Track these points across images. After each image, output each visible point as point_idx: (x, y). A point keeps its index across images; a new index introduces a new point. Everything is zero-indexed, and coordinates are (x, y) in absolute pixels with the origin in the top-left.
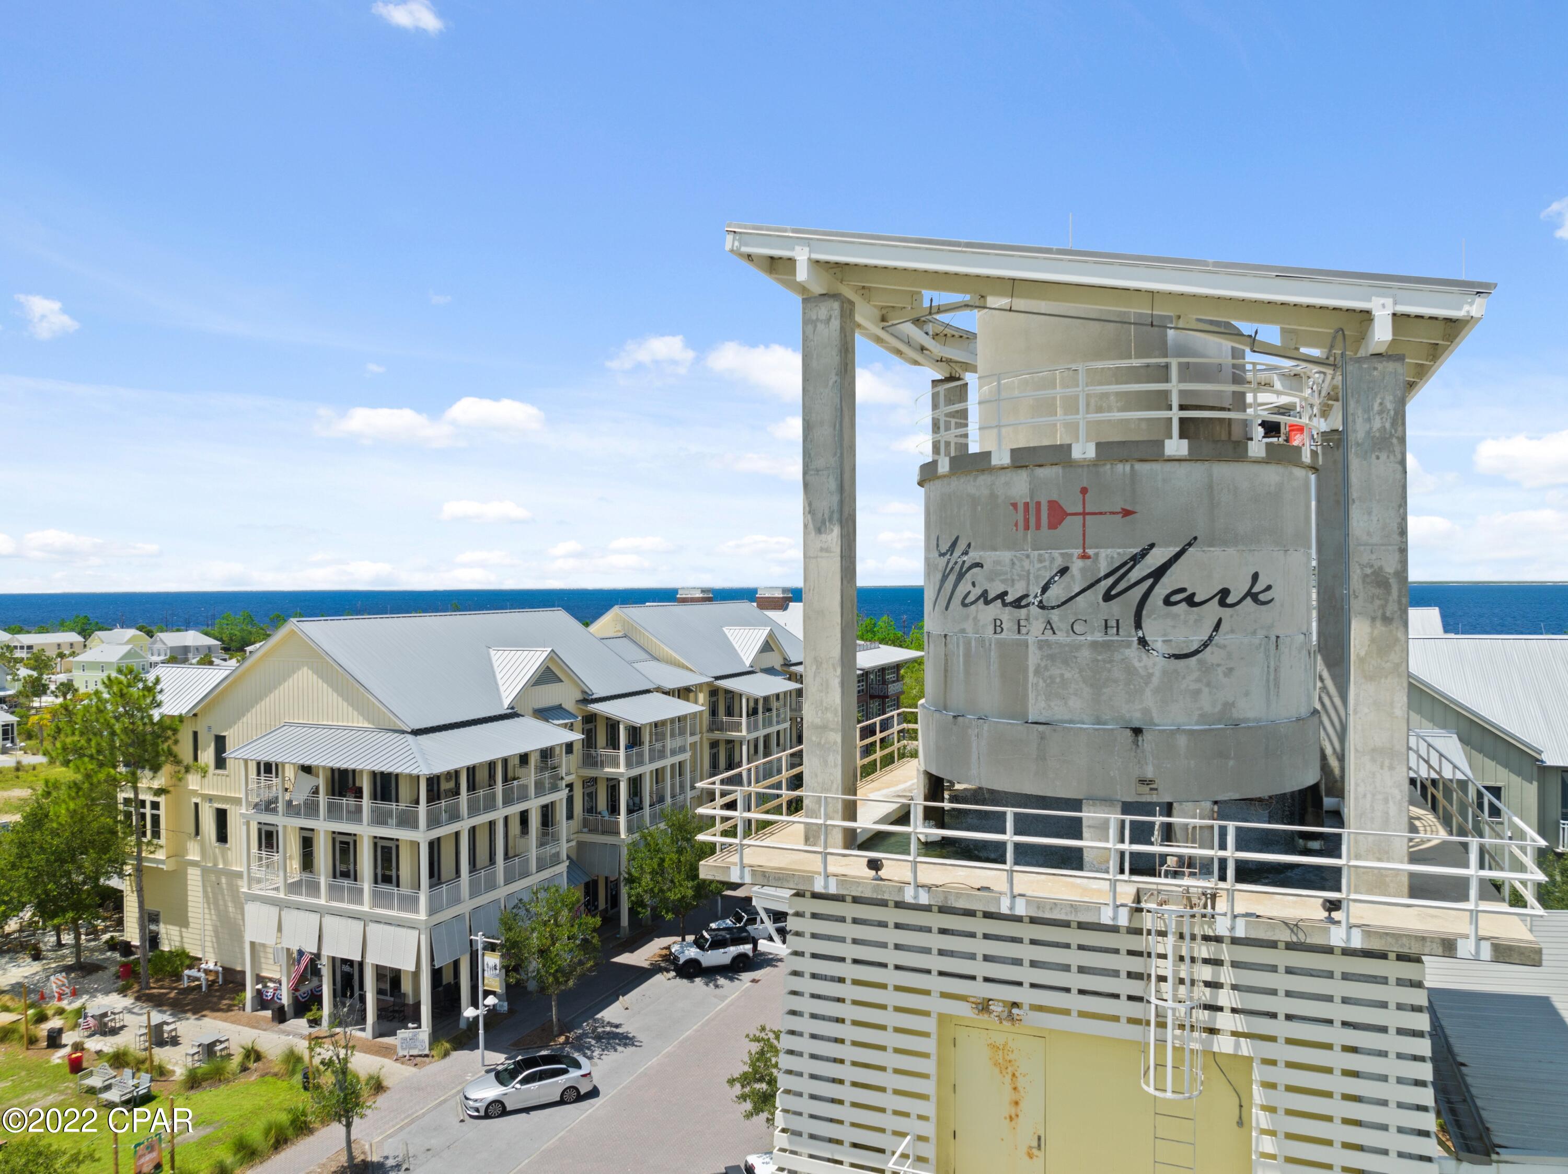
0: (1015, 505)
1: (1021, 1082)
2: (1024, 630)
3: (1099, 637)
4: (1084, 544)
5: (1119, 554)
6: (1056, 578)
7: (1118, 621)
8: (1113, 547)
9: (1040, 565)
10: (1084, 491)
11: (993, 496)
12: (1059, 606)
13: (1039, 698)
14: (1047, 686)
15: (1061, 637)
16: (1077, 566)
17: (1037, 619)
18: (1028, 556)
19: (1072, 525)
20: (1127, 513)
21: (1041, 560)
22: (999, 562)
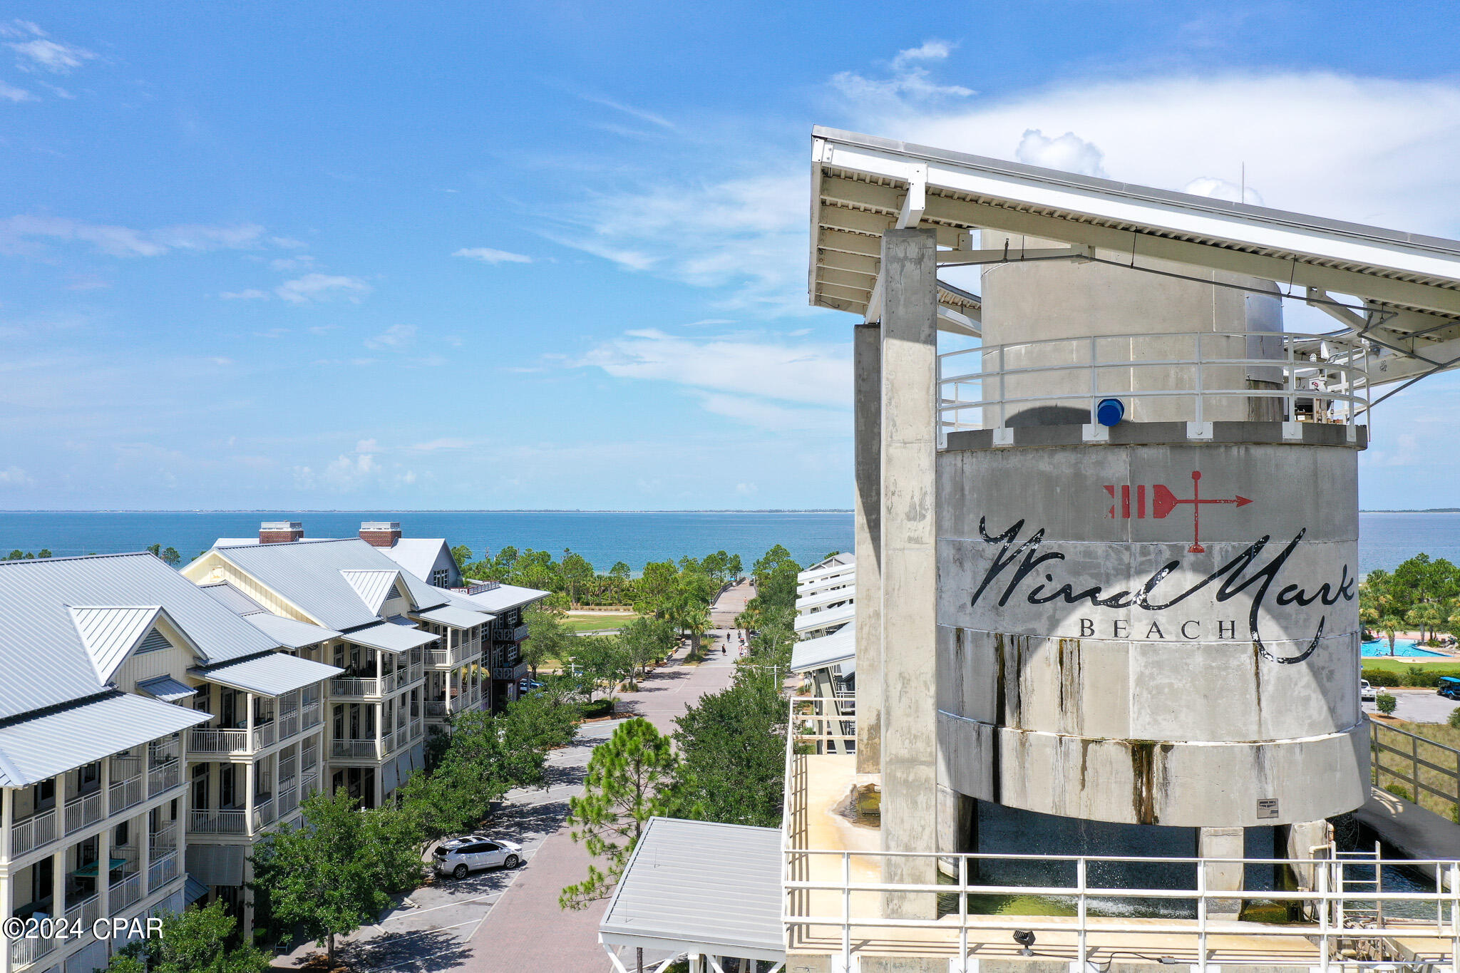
0: (1110, 489)
2: (1122, 633)
3: (1213, 640)
4: (1197, 535)
5: (1234, 547)
6: (1164, 574)
7: (1233, 622)
8: (1227, 540)
9: (1144, 559)
10: (1196, 476)
11: (1078, 476)
12: (1166, 606)
13: (1143, 711)
14: (1152, 698)
15: (1170, 641)
16: (1188, 560)
17: (1140, 621)
18: (1128, 548)
19: (1183, 514)
20: (1242, 502)
21: (1144, 552)
22: (1088, 553)
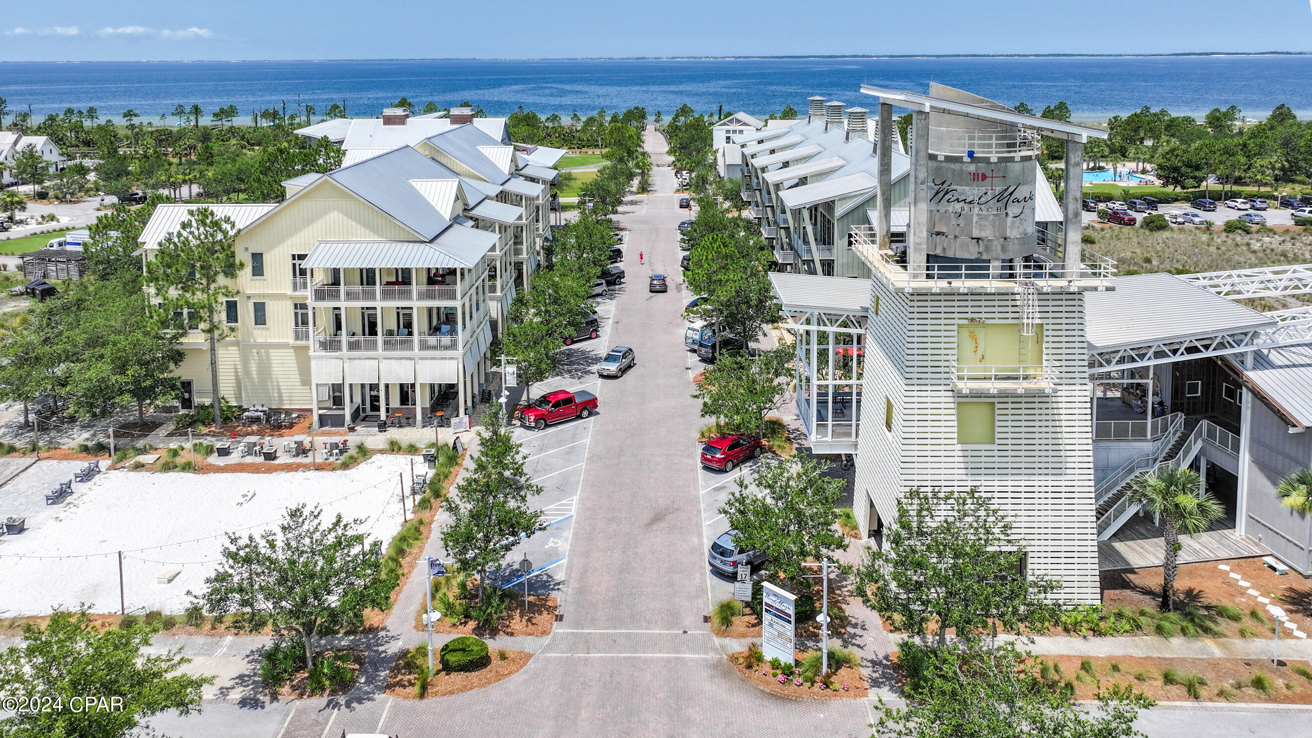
0: (970, 174)
1: (978, 341)
2: (972, 211)
3: (995, 213)
4: (992, 185)
5: (1001, 188)
6: (983, 195)
7: (1000, 208)
10: (992, 171)
11: (962, 170)
12: (983, 204)
13: (977, 231)
14: (979, 228)
15: (984, 213)
16: (990, 192)
17: (977, 207)
18: (975, 189)
19: (989, 180)
20: (1004, 177)
21: (978, 190)
22: (963, 190)
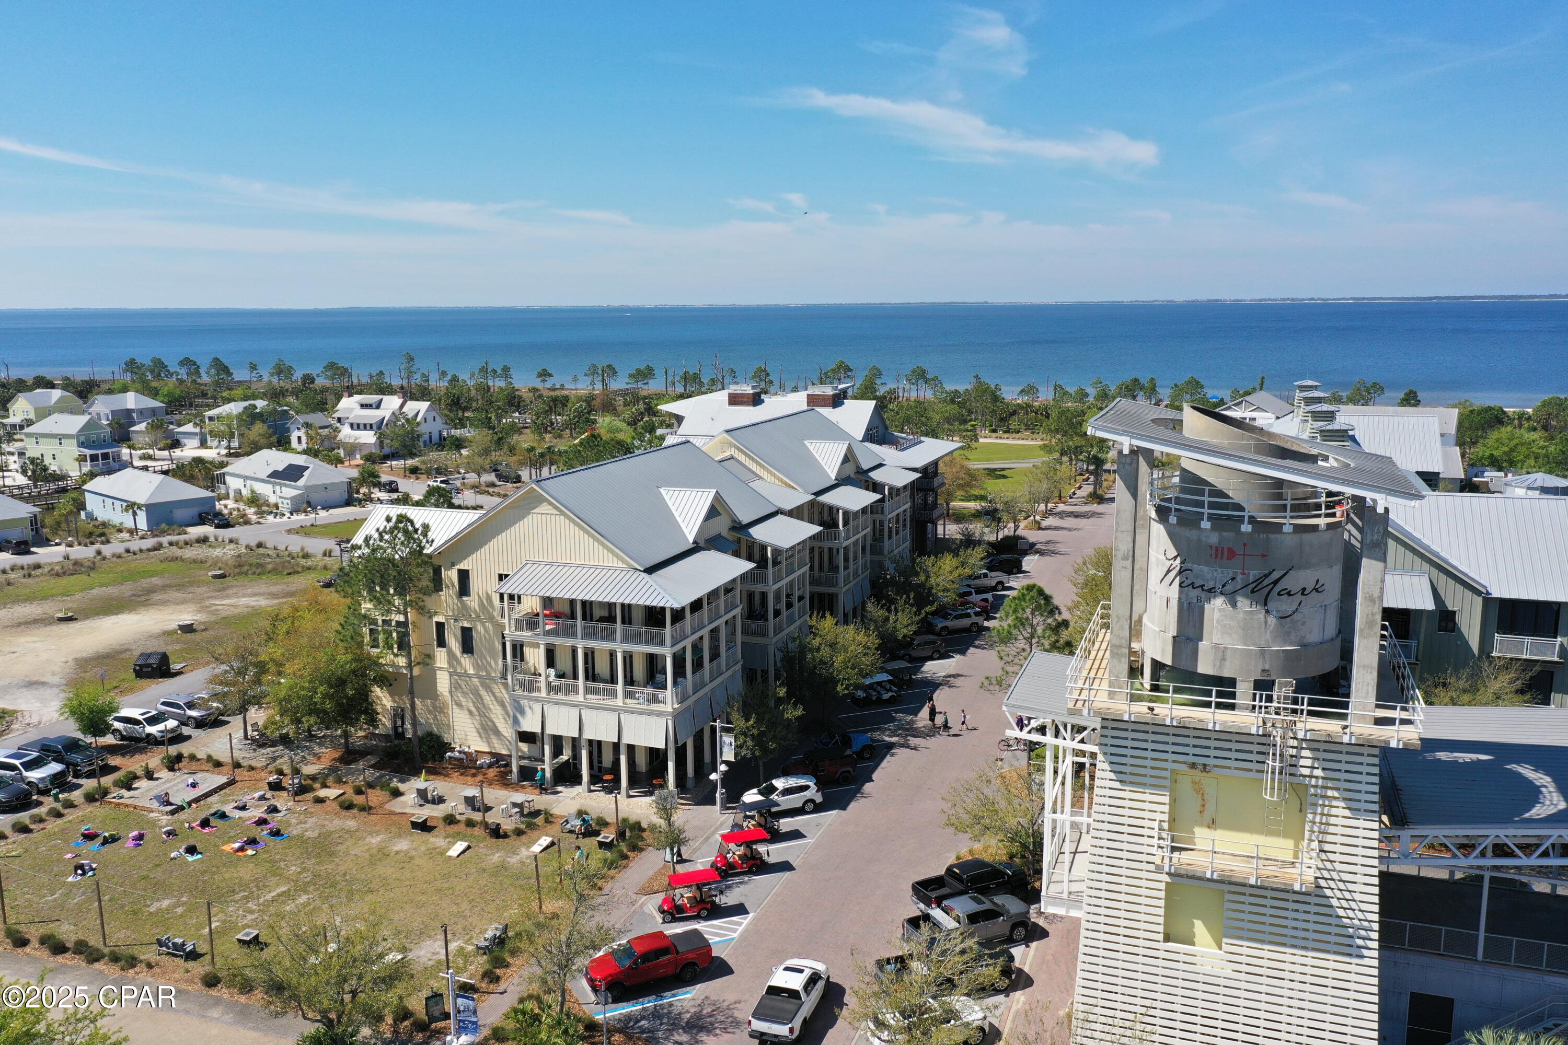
0: (1211, 547)
1: (1206, 797)
4: (1243, 568)
5: (1259, 573)
6: (1229, 582)
8: (1257, 571)
9: (1222, 575)
10: (1245, 545)
12: (1230, 594)
13: (1218, 633)
14: (1222, 628)
16: (1239, 578)
18: (1215, 570)
19: (1238, 559)
20: (1264, 556)
22: (1201, 571)
